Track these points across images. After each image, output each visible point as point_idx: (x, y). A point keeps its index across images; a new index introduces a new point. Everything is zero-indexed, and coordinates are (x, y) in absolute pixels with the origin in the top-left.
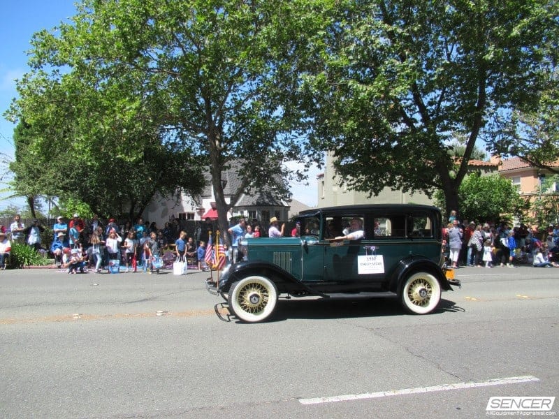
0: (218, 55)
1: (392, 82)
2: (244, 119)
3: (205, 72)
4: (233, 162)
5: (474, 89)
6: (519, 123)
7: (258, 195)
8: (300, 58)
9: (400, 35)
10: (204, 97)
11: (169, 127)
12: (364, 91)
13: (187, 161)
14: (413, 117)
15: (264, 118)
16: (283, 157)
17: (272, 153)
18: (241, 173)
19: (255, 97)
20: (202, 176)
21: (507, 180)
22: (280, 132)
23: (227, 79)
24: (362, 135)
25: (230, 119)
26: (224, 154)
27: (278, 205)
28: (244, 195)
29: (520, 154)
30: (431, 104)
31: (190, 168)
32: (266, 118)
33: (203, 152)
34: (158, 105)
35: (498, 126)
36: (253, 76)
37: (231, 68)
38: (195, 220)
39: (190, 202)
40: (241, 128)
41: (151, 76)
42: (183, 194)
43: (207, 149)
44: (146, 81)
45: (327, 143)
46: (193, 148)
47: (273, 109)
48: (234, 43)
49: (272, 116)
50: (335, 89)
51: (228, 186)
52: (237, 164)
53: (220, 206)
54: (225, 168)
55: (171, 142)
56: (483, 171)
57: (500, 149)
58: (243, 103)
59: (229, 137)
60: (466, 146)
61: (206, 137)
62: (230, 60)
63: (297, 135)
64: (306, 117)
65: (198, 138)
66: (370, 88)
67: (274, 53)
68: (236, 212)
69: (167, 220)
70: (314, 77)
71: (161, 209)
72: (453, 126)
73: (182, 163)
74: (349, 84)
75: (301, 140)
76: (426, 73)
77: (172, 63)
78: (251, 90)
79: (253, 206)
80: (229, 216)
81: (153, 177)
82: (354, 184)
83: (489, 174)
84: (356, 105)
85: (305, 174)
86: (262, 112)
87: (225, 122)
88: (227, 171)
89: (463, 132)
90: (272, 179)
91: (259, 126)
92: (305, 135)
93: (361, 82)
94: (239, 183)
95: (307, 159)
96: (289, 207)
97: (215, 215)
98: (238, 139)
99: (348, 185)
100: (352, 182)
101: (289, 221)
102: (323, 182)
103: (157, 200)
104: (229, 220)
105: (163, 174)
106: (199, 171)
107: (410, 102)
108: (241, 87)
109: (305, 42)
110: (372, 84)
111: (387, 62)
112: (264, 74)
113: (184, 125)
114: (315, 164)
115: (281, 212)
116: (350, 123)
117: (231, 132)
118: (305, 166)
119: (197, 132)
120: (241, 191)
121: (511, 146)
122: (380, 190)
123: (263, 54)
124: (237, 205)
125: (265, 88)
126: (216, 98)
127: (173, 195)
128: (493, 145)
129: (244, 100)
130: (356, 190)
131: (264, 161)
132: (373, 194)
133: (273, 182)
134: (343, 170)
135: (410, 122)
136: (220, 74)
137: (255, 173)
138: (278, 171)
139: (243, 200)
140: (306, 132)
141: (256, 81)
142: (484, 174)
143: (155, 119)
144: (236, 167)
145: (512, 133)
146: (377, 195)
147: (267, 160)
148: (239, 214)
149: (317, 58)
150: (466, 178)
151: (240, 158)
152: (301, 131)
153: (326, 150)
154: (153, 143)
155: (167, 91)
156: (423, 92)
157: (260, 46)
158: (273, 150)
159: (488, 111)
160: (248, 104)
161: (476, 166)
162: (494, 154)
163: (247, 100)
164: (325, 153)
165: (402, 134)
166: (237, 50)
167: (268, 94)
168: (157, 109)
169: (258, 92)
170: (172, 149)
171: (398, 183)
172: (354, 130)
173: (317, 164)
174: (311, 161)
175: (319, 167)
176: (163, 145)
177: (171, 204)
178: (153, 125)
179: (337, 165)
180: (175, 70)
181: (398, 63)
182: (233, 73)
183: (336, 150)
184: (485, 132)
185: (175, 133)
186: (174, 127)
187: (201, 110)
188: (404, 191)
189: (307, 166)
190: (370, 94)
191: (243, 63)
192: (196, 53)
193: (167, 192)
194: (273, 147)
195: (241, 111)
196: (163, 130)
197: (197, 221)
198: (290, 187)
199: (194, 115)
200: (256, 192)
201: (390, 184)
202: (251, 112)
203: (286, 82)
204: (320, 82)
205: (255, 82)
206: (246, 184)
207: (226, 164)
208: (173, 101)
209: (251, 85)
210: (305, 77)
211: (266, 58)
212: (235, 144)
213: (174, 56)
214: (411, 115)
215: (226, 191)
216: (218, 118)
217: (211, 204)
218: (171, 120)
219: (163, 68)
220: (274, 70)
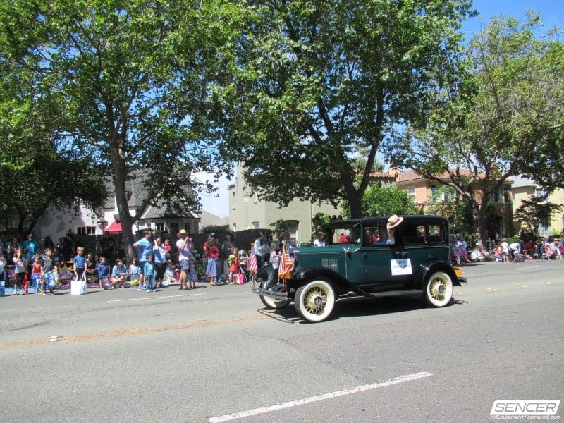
0: (120, 58)
1: (298, 96)
2: (150, 127)
3: (106, 77)
4: (138, 172)
5: (372, 106)
6: (413, 138)
7: (165, 207)
8: (208, 67)
9: (306, 51)
10: (104, 103)
11: (64, 133)
12: (274, 104)
13: (86, 170)
14: (319, 130)
15: (171, 127)
16: (192, 167)
17: (180, 164)
18: (147, 183)
19: (162, 104)
20: (104, 187)
21: (404, 191)
22: (189, 142)
23: (130, 84)
24: (271, 147)
25: (135, 126)
26: (128, 163)
27: (188, 217)
28: (150, 207)
29: (414, 167)
30: (335, 118)
31: (90, 178)
32: (173, 127)
33: (105, 161)
34: (51, 108)
35: (395, 141)
36: (159, 83)
37: (135, 74)
38: (96, 234)
39: (90, 215)
40: (146, 137)
41: (43, 77)
42: (82, 206)
43: (109, 158)
44: (37, 82)
45: (237, 153)
46: (93, 156)
47: (181, 118)
48: (138, 47)
49: (180, 125)
50: (244, 100)
51: (133, 197)
52: (143, 174)
53: (125, 219)
54: (130, 178)
55: (67, 149)
56: (383, 183)
57: (396, 162)
58: (149, 111)
59: (134, 145)
60: (367, 159)
61: (108, 145)
62: (134, 65)
63: (206, 144)
64: (215, 127)
65: (99, 146)
66: (279, 102)
67: (182, 61)
68: (142, 225)
69: (63, 234)
70: (222, 88)
71: (56, 223)
72: (356, 139)
73: (81, 172)
74: (258, 96)
75: (211, 150)
76: (330, 89)
77: (68, 65)
78: (157, 98)
79: (161, 218)
80: (134, 229)
81: (46, 187)
82: (264, 195)
83: (389, 185)
84: (264, 118)
85: (215, 185)
86: (169, 121)
87: (130, 130)
88: (132, 181)
89: (364, 146)
90: (181, 191)
91: (166, 135)
92: (214, 145)
93: (270, 95)
94: (145, 195)
95: (217, 169)
96: (199, 219)
97: (119, 228)
98: (143, 148)
99: (259, 196)
100: (263, 193)
101: (200, 233)
102: (234, 193)
103: (51, 213)
104: (134, 233)
105: (58, 185)
106: (100, 181)
107: (317, 115)
108: (146, 94)
109: (213, 52)
110: (281, 98)
111: (293, 77)
112: (170, 81)
113: (82, 131)
114: (225, 175)
115: (190, 224)
116: (260, 135)
117: (136, 140)
118: (215, 176)
119: (97, 140)
120: (147, 203)
121: (407, 159)
122: (289, 201)
123: (169, 61)
124: (143, 217)
125: (172, 96)
126: (119, 104)
127: (70, 208)
128: (390, 158)
129: (150, 107)
130: (267, 200)
131: (172, 172)
132: (283, 204)
133: (181, 194)
134: (253, 181)
135: (316, 135)
136: (123, 79)
137: (162, 183)
138: (187, 182)
139: (149, 212)
140: (216, 143)
141: (163, 88)
142: (384, 185)
143: (47, 123)
144: (142, 177)
145: (407, 147)
146: (286, 205)
147: (175, 170)
148: (146, 227)
149: (225, 69)
150: (369, 189)
151: (147, 167)
152: (210, 141)
153: (236, 161)
154: (45, 150)
155: (63, 94)
156: (328, 107)
157: (167, 52)
158: (182, 160)
159: (385, 126)
160: (154, 112)
161: (377, 177)
162: (391, 167)
163: (152, 107)
164: (235, 164)
165: (310, 146)
166: (141, 54)
167: (175, 103)
168: (50, 114)
169: (164, 99)
170: (69, 157)
171: (306, 194)
172: (263, 142)
173: (226, 175)
174: (220, 171)
175: (228, 177)
176: (58, 152)
177: (67, 218)
178: (46, 130)
179: (247, 175)
180: (72, 72)
181: (304, 78)
182: (138, 78)
183: (246, 161)
184: (383, 146)
185: (72, 140)
186: (70, 133)
187: (101, 116)
188: (312, 202)
189: (217, 176)
190: (279, 108)
191: (148, 69)
192: (96, 55)
193: (63, 204)
194: (181, 156)
195: (147, 118)
196: (58, 137)
197: (98, 236)
198: (200, 198)
199: (93, 122)
200: (163, 204)
201: (298, 195)
202: (157, 120)
203: (194, 91)
204: (228, 94)
205: (161, 89)
206: (153, 195)
207: (131, 174)
208: (69, 106)
209: (157, 92)
210: (213, 87)
211: (173, 65)
212: (140, 153)
213: (70, 57)
214: (318, 128)
215: (131, 202)
216: (121, 125)
217: (115, 216)
218: (66, 125)
219: (57, 69)
220: (181, 78)
